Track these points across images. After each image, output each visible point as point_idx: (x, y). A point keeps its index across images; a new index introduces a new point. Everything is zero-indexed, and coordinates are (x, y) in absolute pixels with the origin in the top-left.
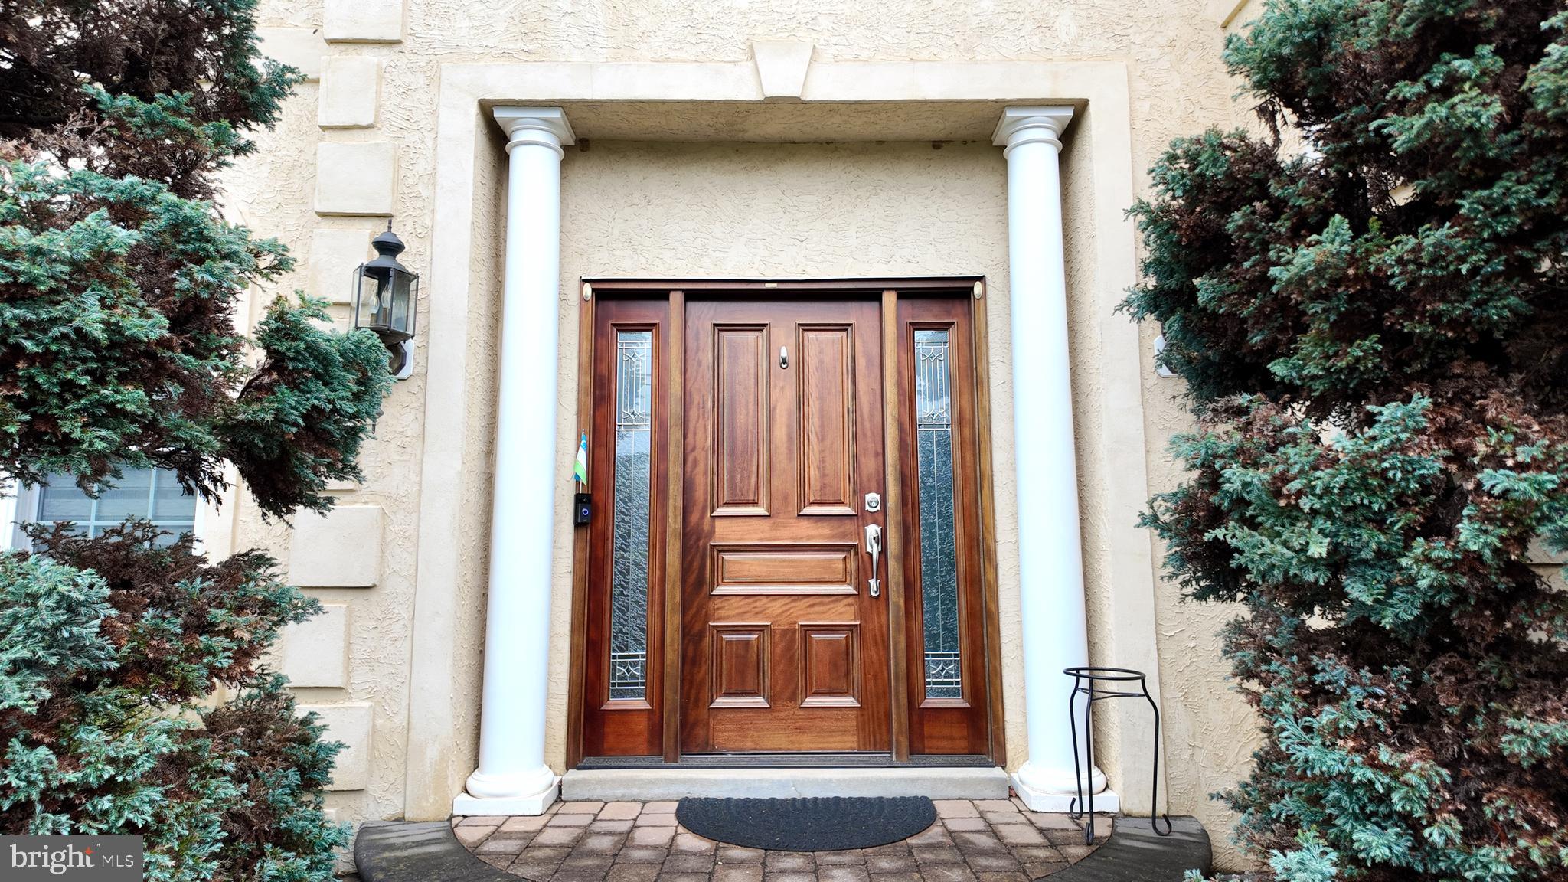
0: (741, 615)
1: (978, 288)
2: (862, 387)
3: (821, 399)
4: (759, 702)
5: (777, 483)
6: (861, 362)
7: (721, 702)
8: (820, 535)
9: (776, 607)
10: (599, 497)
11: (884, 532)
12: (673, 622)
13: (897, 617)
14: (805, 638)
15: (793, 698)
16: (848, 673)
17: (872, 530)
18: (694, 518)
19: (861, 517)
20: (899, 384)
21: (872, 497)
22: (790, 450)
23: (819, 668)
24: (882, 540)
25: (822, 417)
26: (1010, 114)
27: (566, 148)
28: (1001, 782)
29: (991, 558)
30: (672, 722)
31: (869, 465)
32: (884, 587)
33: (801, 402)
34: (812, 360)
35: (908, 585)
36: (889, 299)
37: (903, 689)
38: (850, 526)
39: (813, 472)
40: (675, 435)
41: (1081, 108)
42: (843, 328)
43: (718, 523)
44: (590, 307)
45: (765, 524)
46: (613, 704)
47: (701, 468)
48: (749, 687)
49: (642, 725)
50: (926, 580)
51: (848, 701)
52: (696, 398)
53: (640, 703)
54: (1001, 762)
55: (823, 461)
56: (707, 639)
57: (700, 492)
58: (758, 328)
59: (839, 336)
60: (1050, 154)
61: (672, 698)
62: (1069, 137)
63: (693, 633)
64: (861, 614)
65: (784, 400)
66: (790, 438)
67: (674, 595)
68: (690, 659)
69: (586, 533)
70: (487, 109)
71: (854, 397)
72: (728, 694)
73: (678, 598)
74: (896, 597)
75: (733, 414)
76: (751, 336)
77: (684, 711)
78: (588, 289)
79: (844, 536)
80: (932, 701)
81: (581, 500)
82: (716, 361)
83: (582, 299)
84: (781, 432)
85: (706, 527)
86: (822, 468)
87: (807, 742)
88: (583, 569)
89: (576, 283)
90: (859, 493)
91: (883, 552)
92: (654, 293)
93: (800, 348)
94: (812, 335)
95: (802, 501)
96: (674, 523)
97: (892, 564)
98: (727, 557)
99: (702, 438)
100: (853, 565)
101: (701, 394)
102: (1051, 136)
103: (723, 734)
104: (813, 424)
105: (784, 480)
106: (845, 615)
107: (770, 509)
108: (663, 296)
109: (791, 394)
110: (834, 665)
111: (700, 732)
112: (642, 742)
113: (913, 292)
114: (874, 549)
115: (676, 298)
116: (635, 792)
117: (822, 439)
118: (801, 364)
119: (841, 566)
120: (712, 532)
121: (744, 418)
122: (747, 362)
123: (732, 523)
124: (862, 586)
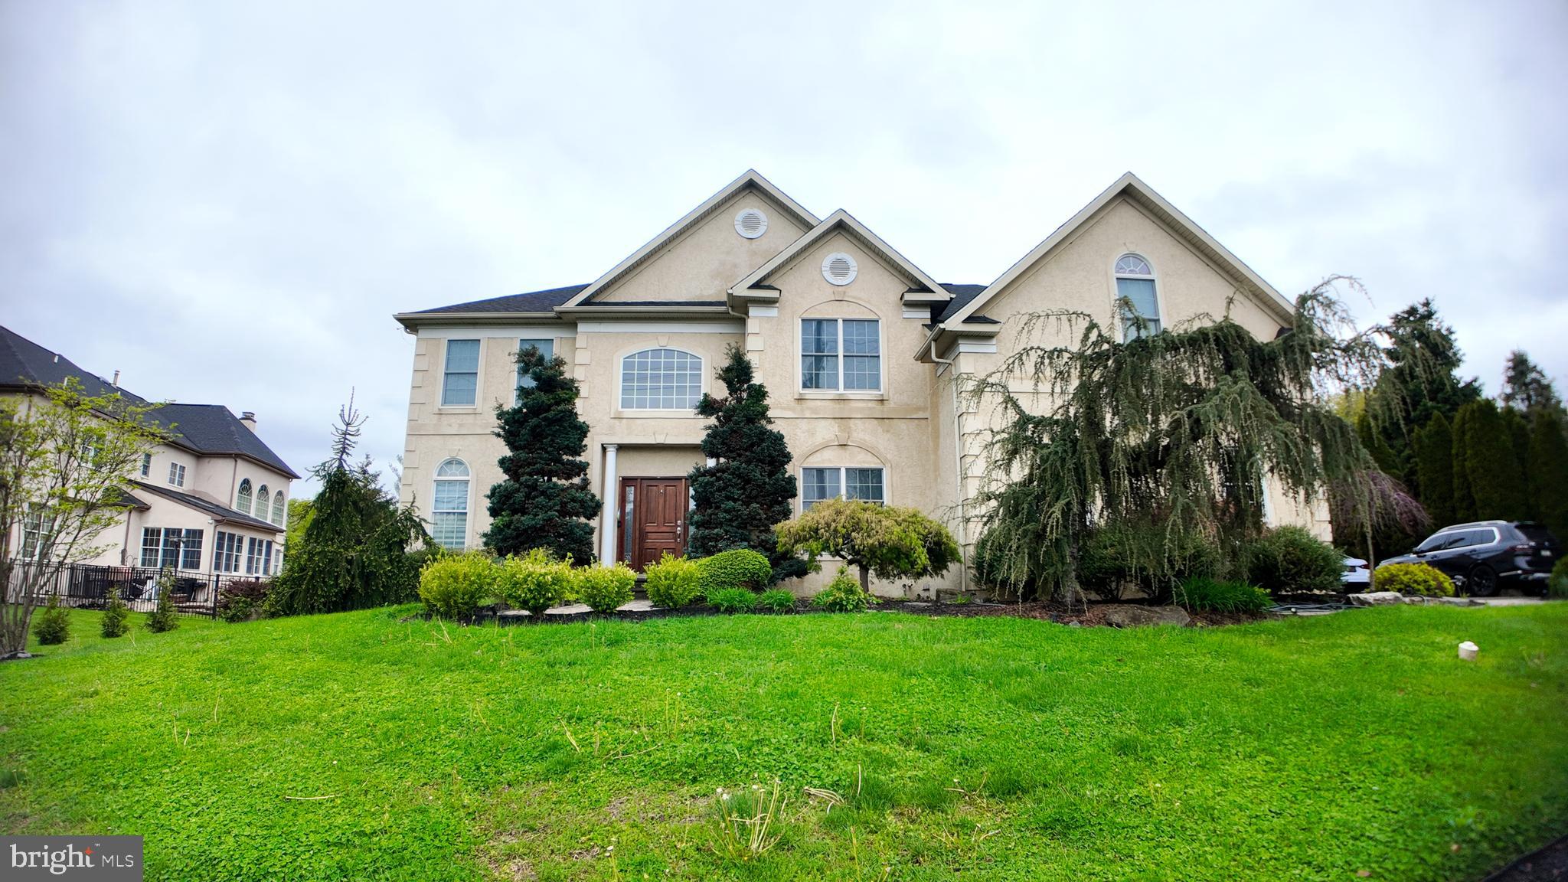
0: (651, 546)
2: (678, 499)
3: (669, 501)
5: (659, 518)
6: (678, 493)
8: (668, 530)
9: (658, 544)
10: (622, 520)
12: (637, 547)
17: (678, 529)
18: (641, 526)
19: (676, 526)
20: (685, 498)
21: (679, 522)
22: (663, 511)
24: (680, 531)
25: (669, 505)
27: (617, 450)
31: (678, 515)
32: (680, 541)
33: (665, 502)
34: (668, 494)
36: (683, 481)
38: (673, 528)
39: (667, 516)
40: (638, 508)
43: (647, 527)
44: (621, 483)
45: (656, 527)
47: (643, 516)
52: (643, 501)
55: (669, 514)
56: (644, 551)
57: (643, 520)
58: (658, 486)
59: (674, 487)
61: (637, 561)
63: (641, 545)
64: (675, 546)
65: (661, 501)
66: (662, 509)
67: (637, 541)
68: (640, 555)
69: (620, 529)
70: (602, 445)
71: (676, 500)
75: (649, 505)
76: (655, 488)
78: (621, 479)
79: (672, 530)
81: (619, 522)
82: (648, 492)
83: (620, 481)
84: (660, 508)
85: (644, 528)
88: (619, 536)
89: (619, 477)
90: (676, 521)
92: (634, 479)
93: (665, 490)
94: (668, 488)
95: (664, 523)
96: (638, 527)
98: (649, 534)
99: (644, 507)
100: (674, 536)
101: (644, 498)
104: (667, 506)
105: (661, 518)
106: (673, 547)
107: (657, 524)
108: (636, 479)
109: (663, 500)
111: (641, 569)
114: (679, 533)
115: (638, 480)
117: (669, 510)
118: (665, 494)
119: (672, 536)
121: (652, 505)
122: (654, 493)
123: (650, 527)
124: (676, 540)
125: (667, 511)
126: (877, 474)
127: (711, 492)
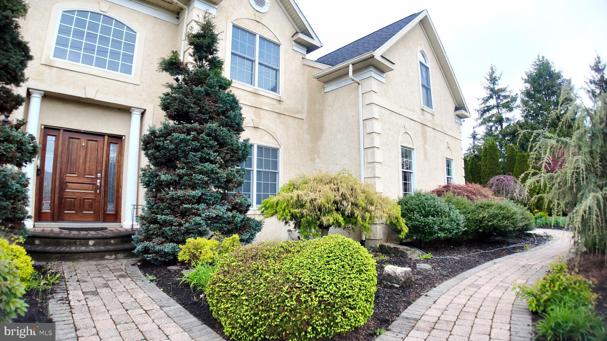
0: (71, 195)
1: (124, 138)
2: (99, 153)
3: (90, 154)
4: (74, 212)
5: (79, 170)
6: (99, 148)
7: (66, 212)
8: (88, 181)
9: (78, 194)
10: (41, 170)
11: (101, 181)
12: (57, 196)
13: (102, 197)
14: (84, 201)
15: (81, 211)
16: (92, 207)
17: (99, 181)
18: (61, 176)
19: (97, 178)
20: (107, 153)
21: (99, 175)
22: (83, 164)
23: (86, 206)
24: (101, 183)
25: (90, 158)
26: (132, 109)
27: (42, 97)
28: (120, 225)
29: (121, 187)
30: (56, 214)
31: (99, 168)
32: (100, 192)
33: (86, 154)
34: (89, 147)
35: (105, 191)
36: (106, 137)
37: (103, 210)
38: (95, 180)
39: (87, 169)
40: (59, 159)
41: (145, 110)
42: (96, 141)
43: (67, 177)
44: (43, 130)
45: (77, 178)
46: (44, 211)
47: (64, 166)
48: (72, 209)
49: (50, 215)
50: (108, 191)
51: (92, 212)
52: (64, 152)
53: (49, 211)
54: (120, 222)
55: (90, 167)
56: (63, 200)
57: (63, 171)
58: (79, 139)
59: (95, 142)
60: (139, 117)
61: (56, 210)
62: (143, 114)
63: (61, 199)
64: (95, 196)
65: (83, 154)
66: (83, 161)
67: (57, 191)
68: (60, 203)
69: (39, 177)
70: (28, 89)
71: (97, 155)
72: (67, 210)
73: (58, 191)
74: (103, 194)
75: (71, 156)
76: (77, 140)
77: (58, 213)
78: (43, 127)
79: (93, 182)
80: (108, 212)
81: (38, 170)
82: (69, 144)
83: (41, 128)
84: (81, 160)
85: (64, 178)
86: (89, 168)
87: (83, 220)
88: (38, 183)
89: (40, 125)
90: (97, 174)
91: (101, 185)
92: (57, 129)
93: (87, 144)
94: (90, 142)
95: (85, 175)
96: (58, 176)
97: (102, 187)
98: (68, 184)
99: (65, 160)
100: (94, 187)
102: (140, 114)
103: (66, 217)
104: (88, 159)
105: (81, 169)
106: (92, 197)
107: (78, 175)
108: (59, 130)
109: (84, 152)
110: (89, 206)
111: (61, 217)
112: (49, 219)
113: (111, 136)
114: (99, 185)
115: (62, 131)
116: (49, 226)
117: (90, 162)
118: (87, 147)
119: (92, 187)
120: (65, 179)
121: (74, 157)
122: (75, 145)
123: (70, 177)
124: (96, 191)
125: (88, 164)
126: (275, 151)
127: (184, 151)
